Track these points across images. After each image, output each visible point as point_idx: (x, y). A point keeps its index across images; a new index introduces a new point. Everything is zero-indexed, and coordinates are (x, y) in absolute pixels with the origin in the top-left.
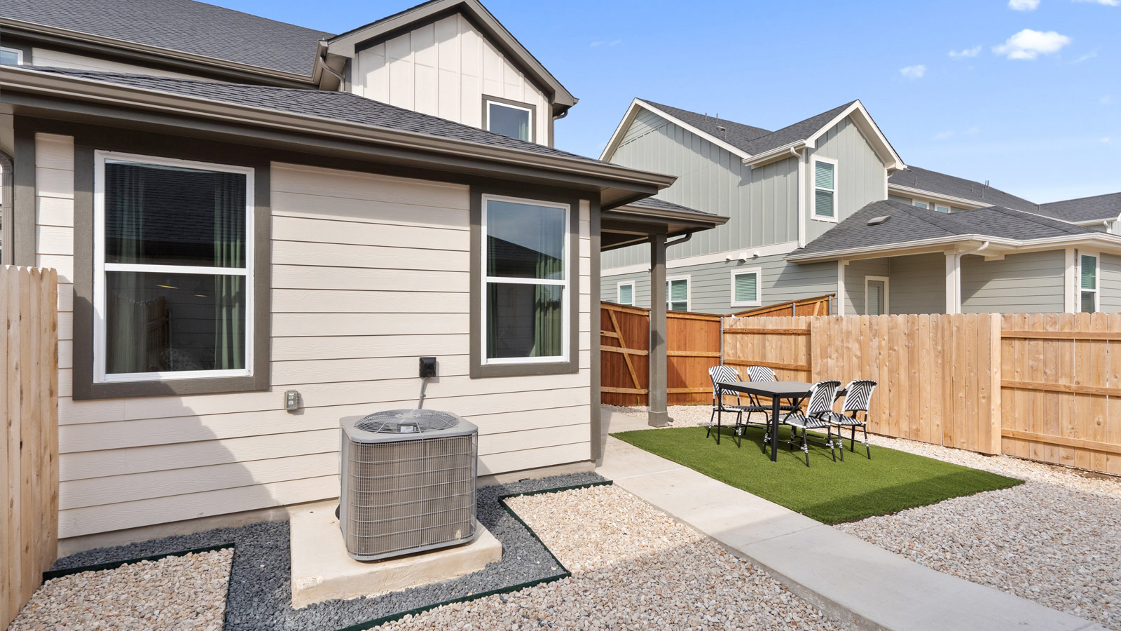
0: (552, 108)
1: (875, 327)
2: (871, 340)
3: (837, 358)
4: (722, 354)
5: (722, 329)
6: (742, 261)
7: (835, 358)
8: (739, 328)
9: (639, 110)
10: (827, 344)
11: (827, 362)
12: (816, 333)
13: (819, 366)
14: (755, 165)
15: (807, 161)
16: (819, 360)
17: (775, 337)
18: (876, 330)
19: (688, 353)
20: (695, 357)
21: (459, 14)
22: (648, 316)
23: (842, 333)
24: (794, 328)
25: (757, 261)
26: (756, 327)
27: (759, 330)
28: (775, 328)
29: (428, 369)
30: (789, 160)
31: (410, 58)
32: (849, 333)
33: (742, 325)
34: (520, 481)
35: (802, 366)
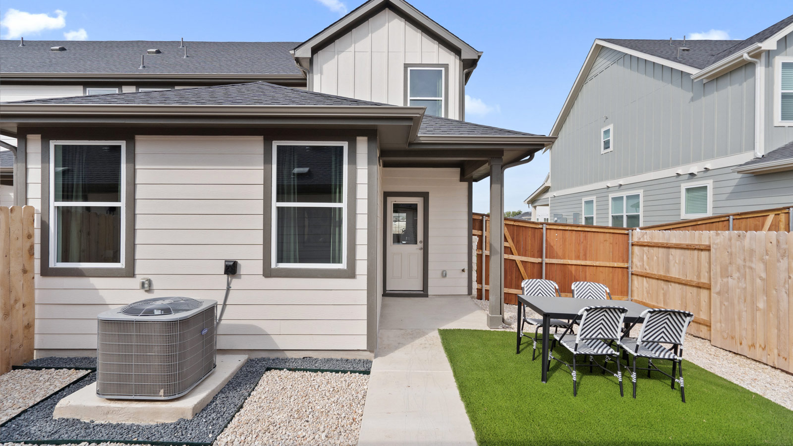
0: (462, 63)
1: (784, 246)
2: (779, 261)
3: (739, 278)
4: (629, 264)
5: (630, 242)
6: (692, 175)
7: (736, 278)
8: (646, 241)
9: (599, 49)
10: (728, 262)
11: (728, 282)
12: (716, 249)
13: (719, 286)
14: (707, 78)
15: (769, 64)
16: (719, 280)
17: (678, 252)
18: (785, 250)
19: (588, 263)
20: (597, 266)
21: (387, 9)
22: (542, 228)
23: (744, 250)
24: (697, 243)
25: (708, 173)
26: (661, 241)
27: (662, 244)
28: (678, 242)
29: (231, 269)
30: (747, 66)
31: (352, 49)
32: (752, 252)
33: (648, 238)
34: (304, 358)
35: (704, 284)
